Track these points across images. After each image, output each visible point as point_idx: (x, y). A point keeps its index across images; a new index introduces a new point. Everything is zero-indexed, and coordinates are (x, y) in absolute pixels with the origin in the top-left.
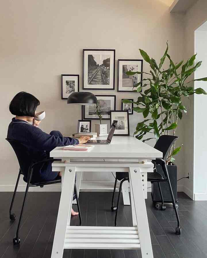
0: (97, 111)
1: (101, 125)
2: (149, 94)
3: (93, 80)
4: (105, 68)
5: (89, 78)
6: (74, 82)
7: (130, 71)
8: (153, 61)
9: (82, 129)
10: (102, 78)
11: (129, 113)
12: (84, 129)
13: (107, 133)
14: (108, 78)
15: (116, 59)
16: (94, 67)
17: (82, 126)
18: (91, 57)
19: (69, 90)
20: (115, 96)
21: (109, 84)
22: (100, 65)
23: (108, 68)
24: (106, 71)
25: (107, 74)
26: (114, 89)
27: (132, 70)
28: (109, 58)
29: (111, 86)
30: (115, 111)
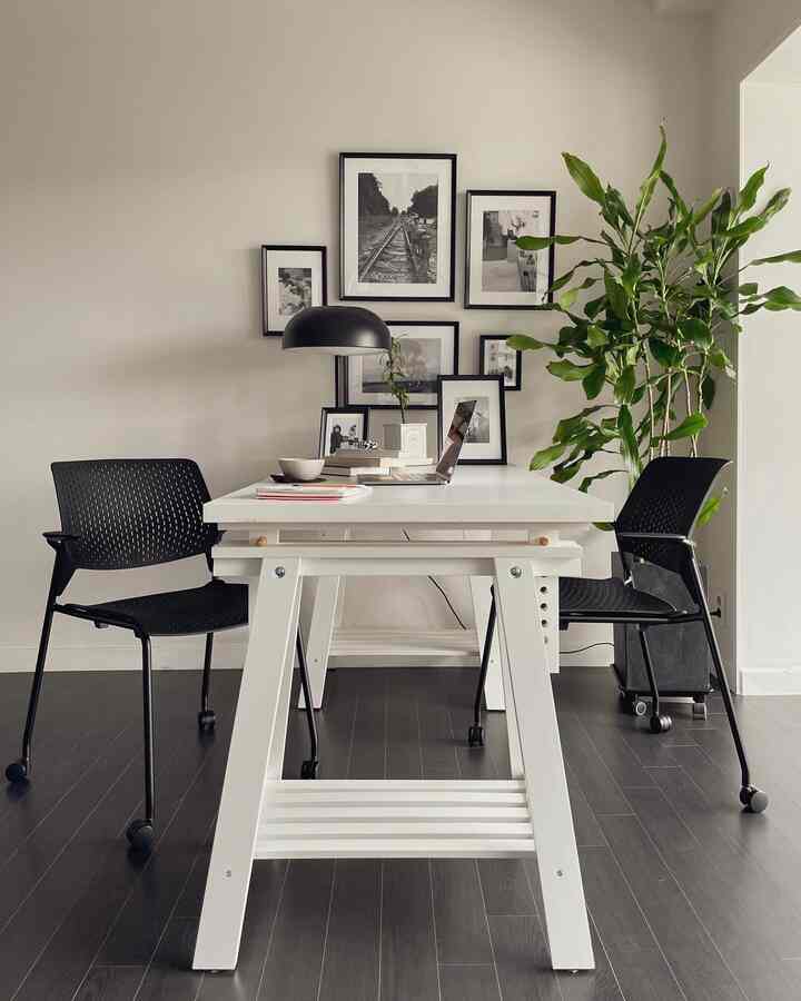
0: (391, 374)
1: (404, 428)
2: (602, 316)
3: (378, 265)
4: (421, 221)
5: (362, 259)
6: (307, 272)
7: (510, 232)
8: (613, 195)
9: (337, 439)
10: (410, 260)
11: (506, 384)
12: (342, 441)
13: (428, 457)
14: (432, 260)
15: (461, 189)
16: (382, 218)
17: (337, 430)
18: (368, 183)
19: (290, 304)
20: (456, 325)
21: (434, 282)
22: (400, 211)
23: (430, 221)
24: (424, 233)
25: (428, 245)
26: (451, 299)
27: (518, 228)
28: (434, 184)
29: (441, 288)
30: (456, 376)
